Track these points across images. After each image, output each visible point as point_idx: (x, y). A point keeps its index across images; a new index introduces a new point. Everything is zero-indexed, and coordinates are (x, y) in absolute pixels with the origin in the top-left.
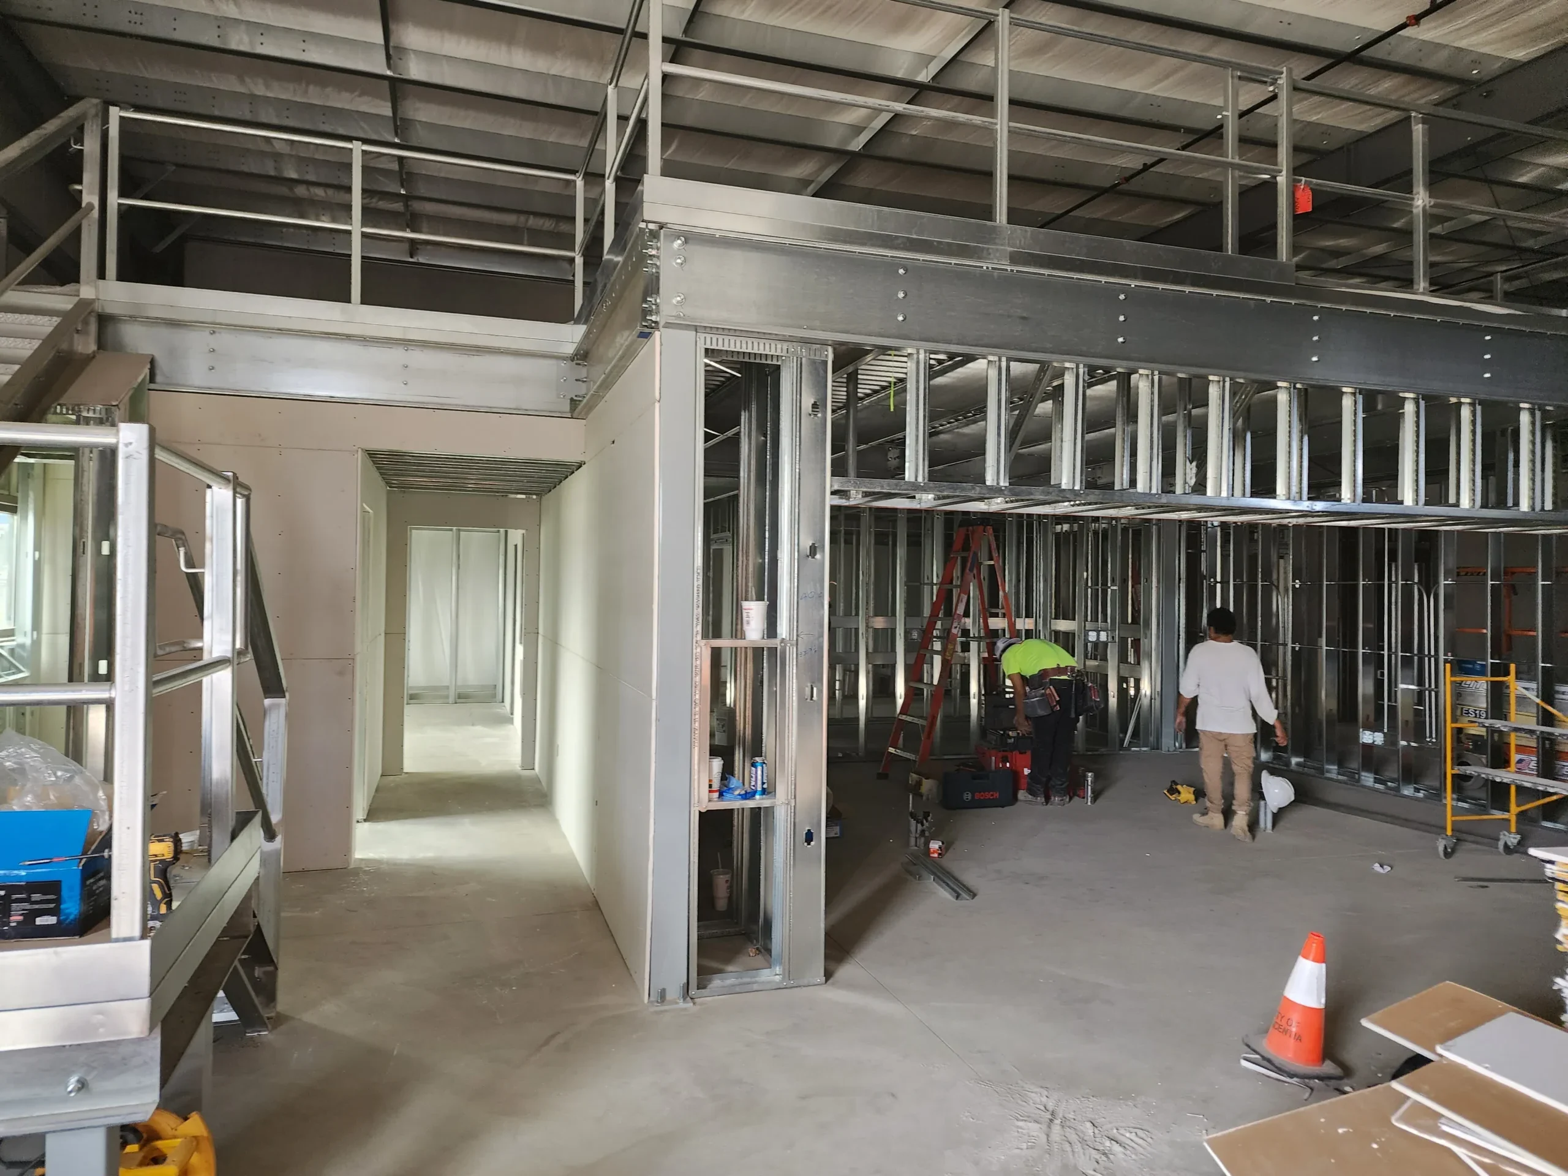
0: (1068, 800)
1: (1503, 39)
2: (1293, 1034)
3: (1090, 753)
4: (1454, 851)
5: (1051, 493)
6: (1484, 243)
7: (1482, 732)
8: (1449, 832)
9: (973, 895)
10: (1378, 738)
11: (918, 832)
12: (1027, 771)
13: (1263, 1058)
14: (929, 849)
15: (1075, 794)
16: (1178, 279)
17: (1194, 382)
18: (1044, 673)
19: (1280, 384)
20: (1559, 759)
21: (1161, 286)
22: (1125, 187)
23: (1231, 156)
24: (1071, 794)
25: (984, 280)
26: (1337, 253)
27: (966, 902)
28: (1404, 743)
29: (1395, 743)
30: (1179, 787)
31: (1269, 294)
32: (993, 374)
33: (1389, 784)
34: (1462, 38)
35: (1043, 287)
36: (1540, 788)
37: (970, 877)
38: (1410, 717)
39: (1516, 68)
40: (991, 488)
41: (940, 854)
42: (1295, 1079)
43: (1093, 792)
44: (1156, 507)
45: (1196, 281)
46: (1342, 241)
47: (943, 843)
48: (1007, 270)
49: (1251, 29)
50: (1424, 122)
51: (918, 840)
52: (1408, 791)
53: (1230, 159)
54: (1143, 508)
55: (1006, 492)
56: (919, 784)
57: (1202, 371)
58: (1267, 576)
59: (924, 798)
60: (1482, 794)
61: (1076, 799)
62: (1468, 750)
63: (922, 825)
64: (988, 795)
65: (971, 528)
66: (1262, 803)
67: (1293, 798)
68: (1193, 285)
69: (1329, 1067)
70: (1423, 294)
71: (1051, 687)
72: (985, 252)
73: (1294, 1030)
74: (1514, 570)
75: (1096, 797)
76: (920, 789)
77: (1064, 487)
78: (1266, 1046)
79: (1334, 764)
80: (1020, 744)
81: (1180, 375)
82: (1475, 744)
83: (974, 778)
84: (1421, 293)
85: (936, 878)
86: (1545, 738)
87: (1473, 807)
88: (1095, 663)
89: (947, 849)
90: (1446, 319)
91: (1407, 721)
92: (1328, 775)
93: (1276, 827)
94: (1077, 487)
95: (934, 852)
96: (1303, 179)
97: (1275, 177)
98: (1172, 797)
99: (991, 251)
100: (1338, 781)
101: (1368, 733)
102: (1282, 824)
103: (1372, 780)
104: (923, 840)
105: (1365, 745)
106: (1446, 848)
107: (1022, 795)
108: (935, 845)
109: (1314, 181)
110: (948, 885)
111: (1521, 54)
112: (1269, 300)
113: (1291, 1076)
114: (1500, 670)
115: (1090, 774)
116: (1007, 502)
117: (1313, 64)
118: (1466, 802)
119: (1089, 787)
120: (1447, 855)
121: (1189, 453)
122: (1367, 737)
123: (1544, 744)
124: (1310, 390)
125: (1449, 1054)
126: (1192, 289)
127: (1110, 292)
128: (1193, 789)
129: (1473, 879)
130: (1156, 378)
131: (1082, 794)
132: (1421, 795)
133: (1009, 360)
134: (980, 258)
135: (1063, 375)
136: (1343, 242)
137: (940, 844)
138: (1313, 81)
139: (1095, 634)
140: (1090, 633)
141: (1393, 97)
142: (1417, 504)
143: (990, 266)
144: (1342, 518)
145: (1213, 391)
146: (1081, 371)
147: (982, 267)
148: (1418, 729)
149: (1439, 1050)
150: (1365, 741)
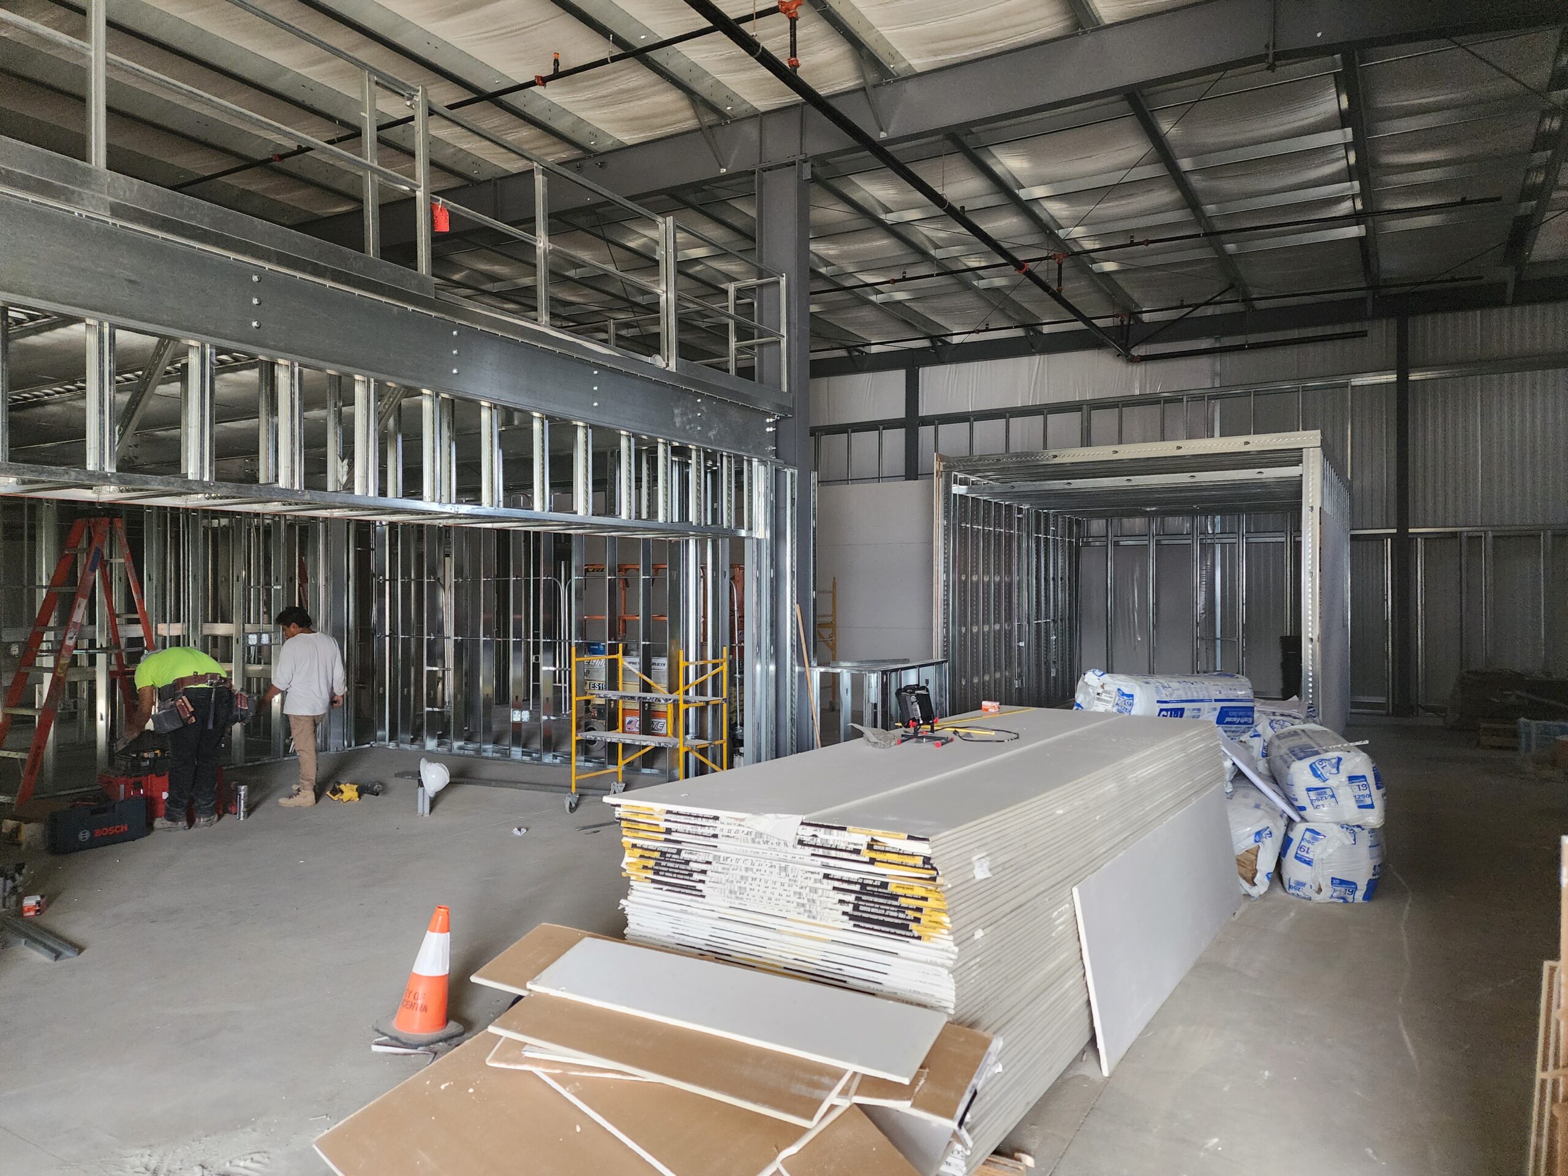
0: (216, 819)
1: (614, 121)
2: (419, 1006)
3: (249, 764)
4: (577, 805)
5: (173, 484)
6: (608, 293)
7: (602, 702)
8: (573, 790)
9: (79, 949)
10: (525, 716)
11: (8, 890)
12: (165, 795)
13: (392, 1038)
14: (22, 908)
15: (226, 811)
16: (317, 271)
17: (343, 379)
18: (180, 682)
19: (424, 391)
20: (655, 717)
21: (299, 275)
22: (276, 164)
23: (370, 159)
24: (221, 813)
25: (78, 229)
26: (493, 278)
27: (71, 958)
28: (545, 718)
29: (539, 719)
30: (342, 787)
31: (411, 303)
32: (92, 340)
33: (534, 755)
34: (583, 110)
35: (158, 251)
36: (637, 743)
37: (75, 931)
38: (550, 694)
39: (623, 149)
40: (92, 475)
41: (37, 911)
42: (420, 1048)
43: (246, 807)
44: (304, 504)
45: (337, 277)
46: (496, 267)
47: (42, 897)
48: (107, 223)
49: (399, 40)
50: (544, 173)
51: (7, 900)
52: (548, 758)
53: (368, 162)
54: (290, 504)
55: (112, 480)
56: (17, 830)
57: (347, 369)
58: (433, 572)
59: (23, 847)
60: (602, 754)
61: (227, 816)
62: (594, 717)
63: (14, 880)
64: (112, 830)
65: (93, 520)
66: (420, 790)
67: (448, 781)
68: (333, 280)
69: (453, 1027)
70: (545, 326)
71: (184, 697)
72: (76, 195)
73: (420, 1002)
74: (627, 567)
75: (250, 810)
76: (17, 837)
77: (190, 477)
78: (396, 1027)
79: (490, 744)
80: (155, 767)
81: (329, 372)
82: (599, 712)
83: (94, 812)
84: (543, 324)
85: (29, 941)
86: (643, 702)
87: (596, 765)
88: (259, 667)
89: (49, 903)
90: (563, 351)
91: (547, 699)
92: (484, 754)
93: (434, 811)
94: (206, 478)
95: (29, 910)
96: (441, 199)
97: (415, 191)
98: (335, 798)
99: (84, 195)
100: (493, 759)
101: (517, 712)
102: (439, 807)
103: (520, 753)
104: (14, 898)
105: (515, 724)
106: (571, 804)
107: (159, 823)
108: (30, 902)
109: (451, 203)
110: (45, 946)
111: (629, 138)
112: (410, 308)
113: (416, 1047)
114: (613, 650)
115: (243, 787)
116: (121, 491)
117: (460, 95)
118: (591, 762)
119: (242, 802)
120: (572, 810)
121: (339, 450)
122: (517, 716)
123: (644, 707)
124: (456, 400)
125: (537, 987)
126: (333, 284)
127: (241, 274)
128: (356, 786)
129: (590, 827)
130: (296, 370)
131: (233, 810)
132: (558, 761)
133: (113, 327)
134: (68, 201)
135: (186, 354)
136: (498, 269)
137: (38, 898)
138: (454, 111)
139: (255, 636)
140: (250, 636)
141: (525, 147)
142: (544, 510)
143: (84, 214)
144: (484, 520)
145: (359, 391)
146: (208, 351)
147: (73, 213)
148: (557, 706)
149: (529, 985)
150: (515, 720)
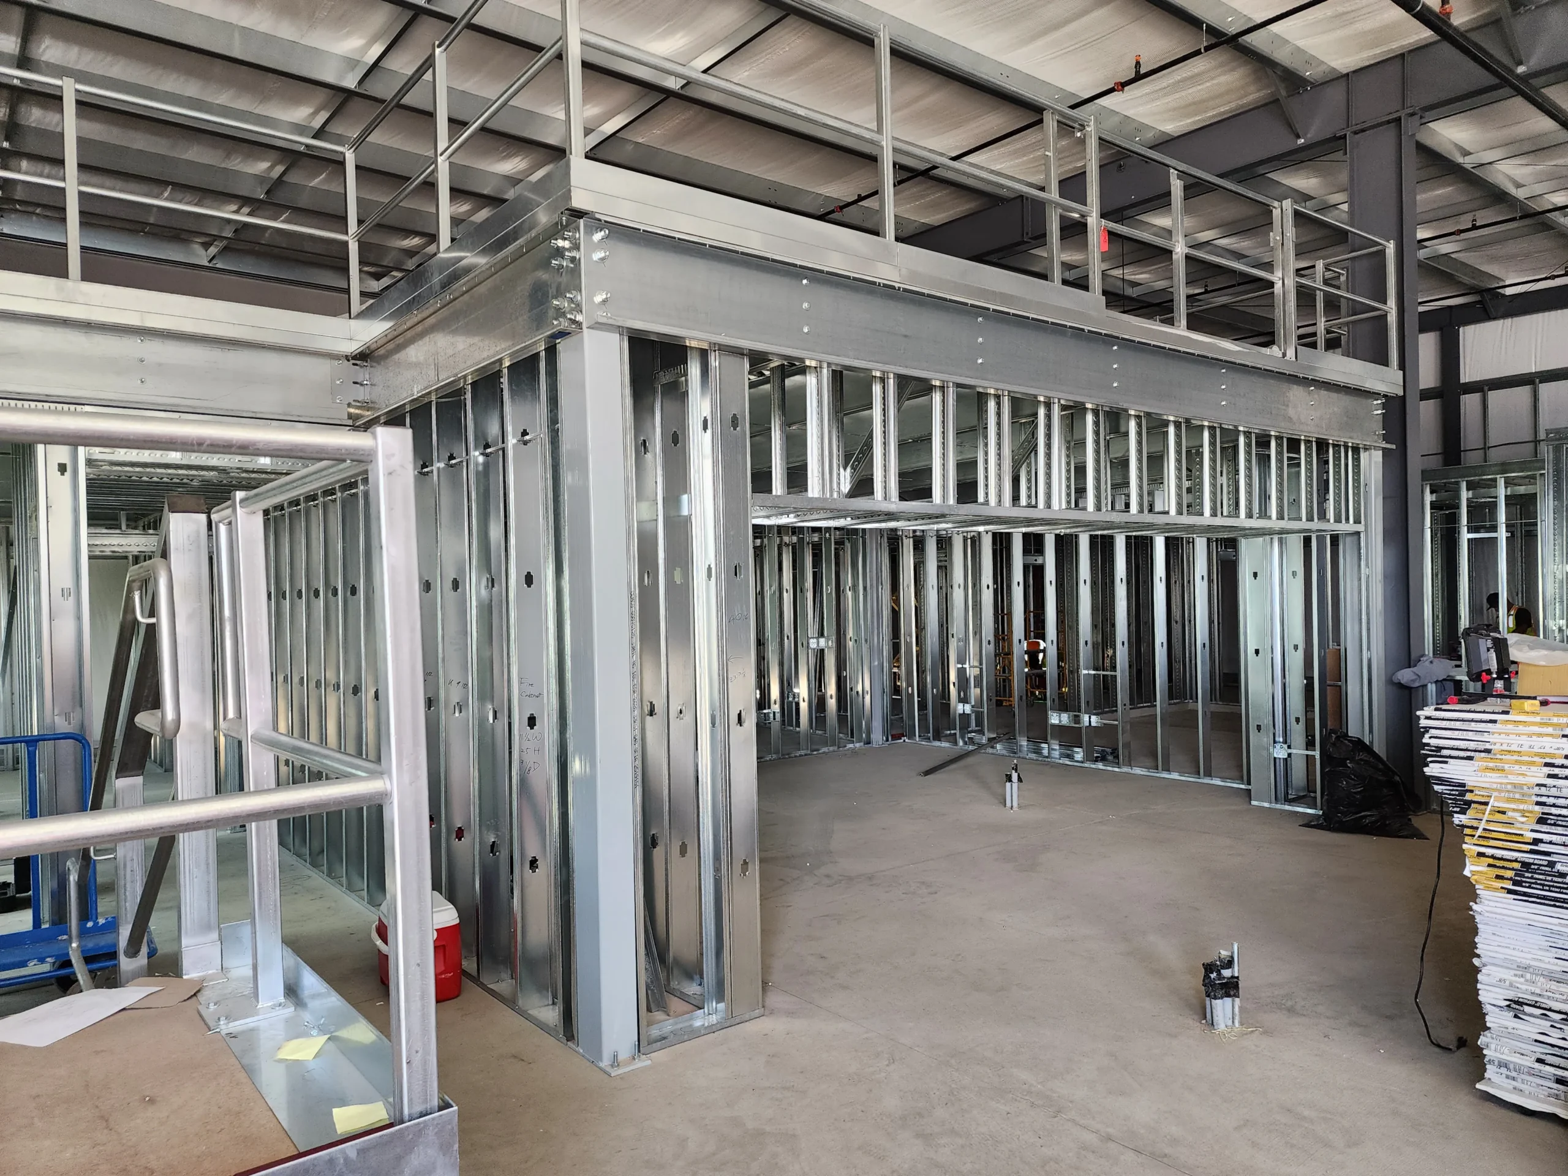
1: (1166, 112)
23: (1054, 193)
48: (895, 288)
50: (1180, 178)
53: (1052, 196)
66: (1008, 785)
84: (1183, 329)
97: (1084, 217)
143: (883, 282)
147: (875, 283)
150: (1053, 721)
